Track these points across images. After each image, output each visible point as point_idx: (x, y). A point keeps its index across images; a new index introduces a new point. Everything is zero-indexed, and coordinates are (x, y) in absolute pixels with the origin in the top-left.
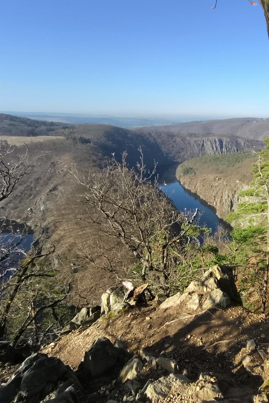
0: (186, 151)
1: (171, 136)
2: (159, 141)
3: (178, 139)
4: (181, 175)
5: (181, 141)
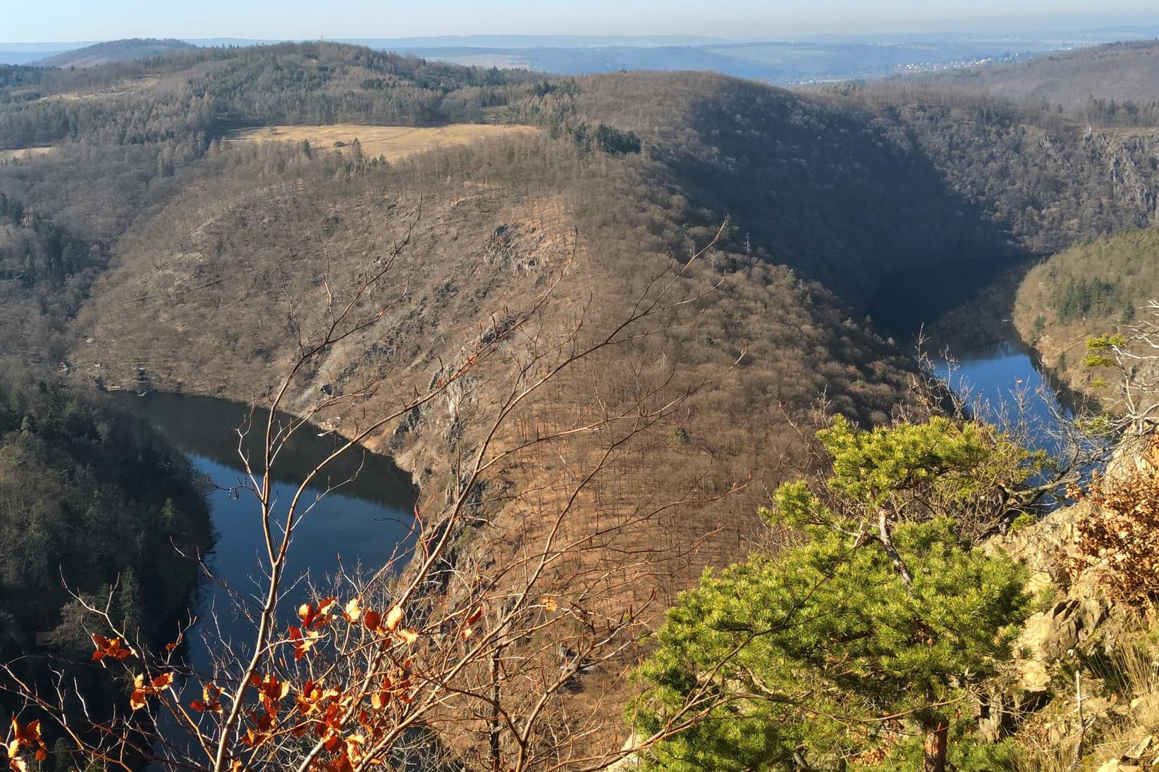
0: (1076, 195)
1: (995, 119)
2: (935, 142)
3: (1035, 135)
4: (1044, 319)
5: (1048, 145)
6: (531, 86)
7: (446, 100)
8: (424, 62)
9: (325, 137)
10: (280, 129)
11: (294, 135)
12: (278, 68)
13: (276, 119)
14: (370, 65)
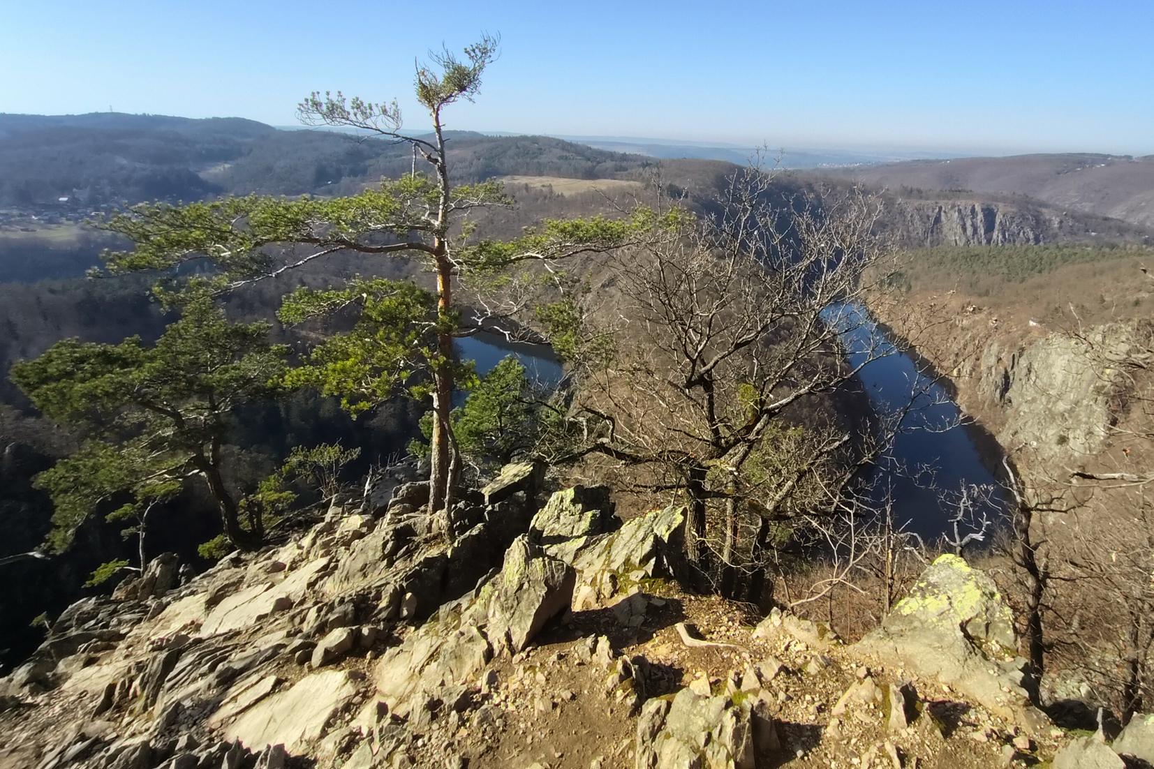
6: (639, 163)
7: (597, 167)
8: (590, 148)
9: (536, 182)
10: (516, 177)
11: (522, 180)
12: (518, 147)
13: (514, 172)
14: (563, 149)
